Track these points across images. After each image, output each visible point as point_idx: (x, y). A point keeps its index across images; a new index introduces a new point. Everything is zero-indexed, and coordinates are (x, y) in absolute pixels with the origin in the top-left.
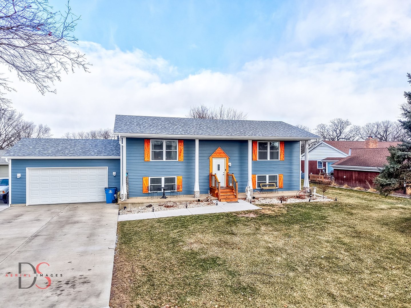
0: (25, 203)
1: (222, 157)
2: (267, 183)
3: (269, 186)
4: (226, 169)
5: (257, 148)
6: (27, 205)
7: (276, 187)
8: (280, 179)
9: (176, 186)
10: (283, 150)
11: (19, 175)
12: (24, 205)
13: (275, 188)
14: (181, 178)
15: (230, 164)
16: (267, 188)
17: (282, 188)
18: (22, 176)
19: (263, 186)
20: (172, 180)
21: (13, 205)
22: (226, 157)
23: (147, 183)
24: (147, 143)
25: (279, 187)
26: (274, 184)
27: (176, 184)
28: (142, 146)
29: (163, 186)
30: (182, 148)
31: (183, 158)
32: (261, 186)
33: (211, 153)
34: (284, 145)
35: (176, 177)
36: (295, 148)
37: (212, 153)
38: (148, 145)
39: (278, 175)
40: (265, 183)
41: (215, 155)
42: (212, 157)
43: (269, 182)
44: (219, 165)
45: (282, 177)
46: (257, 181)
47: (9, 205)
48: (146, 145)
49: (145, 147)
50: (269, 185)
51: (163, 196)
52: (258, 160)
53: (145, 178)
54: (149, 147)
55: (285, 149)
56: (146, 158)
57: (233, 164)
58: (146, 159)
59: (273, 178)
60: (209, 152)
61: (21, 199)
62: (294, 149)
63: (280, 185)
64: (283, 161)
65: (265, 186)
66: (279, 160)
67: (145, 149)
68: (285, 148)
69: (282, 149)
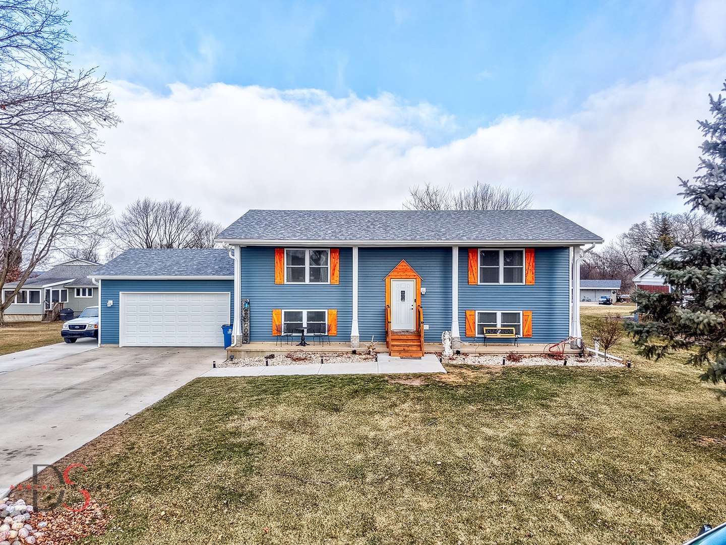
0: (118, 343)
1: (408, 277)
2: (499, 326)
3: (503, 332)
4: (415, 300)
5: (477, 261)
6: (120, 347)
7: (516, 334)
8: (525, 320)
9: (327, 326)
10: (531, 264)
11: (110, 303)
12: (117, 345)
13: (514, 337)
14: (335, 312)
15: (423, 290)
16: (499, 335)
17: (531, 338)
18: (114, 304)
19: (489, 332)
20: (321, 316)
21: (104, 345)
22: (415, 277)
23: (279, 319)
24: (280, 254)
25: (523, 335)
26: (513, 328)
27: (327, 323)
28: (271, 260)
29: (305, 325)
30: (336, 262)
31: (338, 278)
32: (485, 332)
33: (388, 270)
34: (533, 255)
35: (326, 311)
36: (560, 261)
37: (390, 270)
38: (281, 258)
39: (521, 312)
40: (495, 326)
41: (395, 274)
42: (390, 277)
43: (503, 326)
44: (404, 291)
45: (530, 317)
46: (477, 323)
47: (99, 345)
48: (277, 258)
49: (276, 261)
50: (501, 330)
51: (302, 342)
52: (479, 284)
53: (275, 311)
54: (283, 261)
55: (537, 263)
56: (278, 278)
57: (428, 291)
58: (278, 281)
59: (510, 318)
60: (384, 268)
61: (112, 338)
62: (556, 264)
63: (525, 331)
64: (533, 286)
65: (495, 332)
66: (524, 284)
67: (276, 263)
68: (536, 260)
69: (529, 264)
